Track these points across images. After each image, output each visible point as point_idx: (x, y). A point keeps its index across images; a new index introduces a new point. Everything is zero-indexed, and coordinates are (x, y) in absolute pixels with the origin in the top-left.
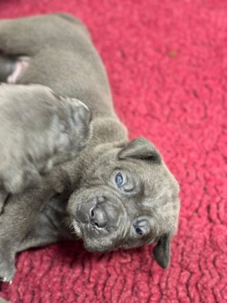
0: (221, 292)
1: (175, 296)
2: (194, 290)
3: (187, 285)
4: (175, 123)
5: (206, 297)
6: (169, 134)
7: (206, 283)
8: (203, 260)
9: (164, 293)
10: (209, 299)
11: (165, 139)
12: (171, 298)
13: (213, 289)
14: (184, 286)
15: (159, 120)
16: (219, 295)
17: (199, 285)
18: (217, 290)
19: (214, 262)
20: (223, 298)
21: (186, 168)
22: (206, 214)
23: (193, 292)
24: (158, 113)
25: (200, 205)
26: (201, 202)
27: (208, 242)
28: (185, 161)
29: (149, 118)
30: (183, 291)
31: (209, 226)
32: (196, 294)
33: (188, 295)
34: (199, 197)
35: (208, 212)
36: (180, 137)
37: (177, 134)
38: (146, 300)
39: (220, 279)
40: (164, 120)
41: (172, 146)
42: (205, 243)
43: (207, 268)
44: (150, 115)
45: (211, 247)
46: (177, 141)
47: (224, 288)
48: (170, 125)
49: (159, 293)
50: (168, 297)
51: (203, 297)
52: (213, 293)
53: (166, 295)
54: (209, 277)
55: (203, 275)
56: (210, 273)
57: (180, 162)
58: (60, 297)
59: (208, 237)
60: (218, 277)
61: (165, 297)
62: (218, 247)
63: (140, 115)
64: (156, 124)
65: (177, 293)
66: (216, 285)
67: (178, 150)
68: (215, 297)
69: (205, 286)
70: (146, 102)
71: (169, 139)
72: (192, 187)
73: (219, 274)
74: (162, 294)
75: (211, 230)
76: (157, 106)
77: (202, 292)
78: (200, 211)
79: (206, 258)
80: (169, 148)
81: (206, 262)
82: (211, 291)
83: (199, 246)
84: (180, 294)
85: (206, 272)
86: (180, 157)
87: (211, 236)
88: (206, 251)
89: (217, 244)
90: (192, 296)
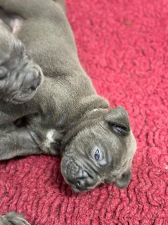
0: (152, 195)
1: (118, 196)
2: (132, 192)
3: (128, 189)
4: (127, 74)
5: (141, 198)
6: (121, 81)
7: (141, 188)
8: (140, 172)
9: (111, 194)
10: (143, 199)
11: (118, 85)
12: (115, 197)
13: (146, 192)
14: (126, 190)
15: (115, 71)
16: (150, 197)
17: (136, 189)
18: (149, 193)
19: (148, 174)
20: (153, 199)
21: (132, 106)
22: (145, 139)
23: (131, 194)
24: (114, 66)
25: (141, 133)
26: (142, 130)
27: (145, 160)
28: (132, 101)
29: (108, 69)
30: (124, 193)
31: (146, 148)
32: (134, 195)
33: (128, 196)
34: (140, 127)
35: (147, 138)
36: (129, 83)
37: (127, 82)
38: (97, 198)
39: (152, 185)
40: (118, 71)
41: (123, 90)
42: (143, 160)
43: (143, 178)
44: (109, 67)
45: (147, 163)
46: (127, 87)
47: (154, 193)
48: (123, 75)
49: (107, 193)
50: (113, 196)
51: (138, 198)
52: (146, 196)
53: (112, 195)
54: (144, 184)
55: (140, 182)
56: (145, 181)
57: (128, 101)
58: (35, 192)
59: (145, 156)
60: (150, 184)
61: (111, 197)
62: (152, 163)
63: (101, 67)
64: (113, 73)
65: (120, 194)
66: (149, 190)
67: (127, 93)
68: (148, 199)
69: (141, 190)
70: (106, 58)
71: (121, 85)
72: (136, 120)
73: (151, 182)
74: (109, 195)
75: (148, 150)
76: (114, 60)
77: (138, 194)
78: (141, 137)
79: (143, 171)
80: (121, 92)
81: (142, 173)
82: (145, 194)
83: (138, 162)
84: (122, 195)
85: (142, 180)
86: (128, 97)
87: (147, 155)
88: (143, 165)
89: (151, 161)
90: (131, 197)
